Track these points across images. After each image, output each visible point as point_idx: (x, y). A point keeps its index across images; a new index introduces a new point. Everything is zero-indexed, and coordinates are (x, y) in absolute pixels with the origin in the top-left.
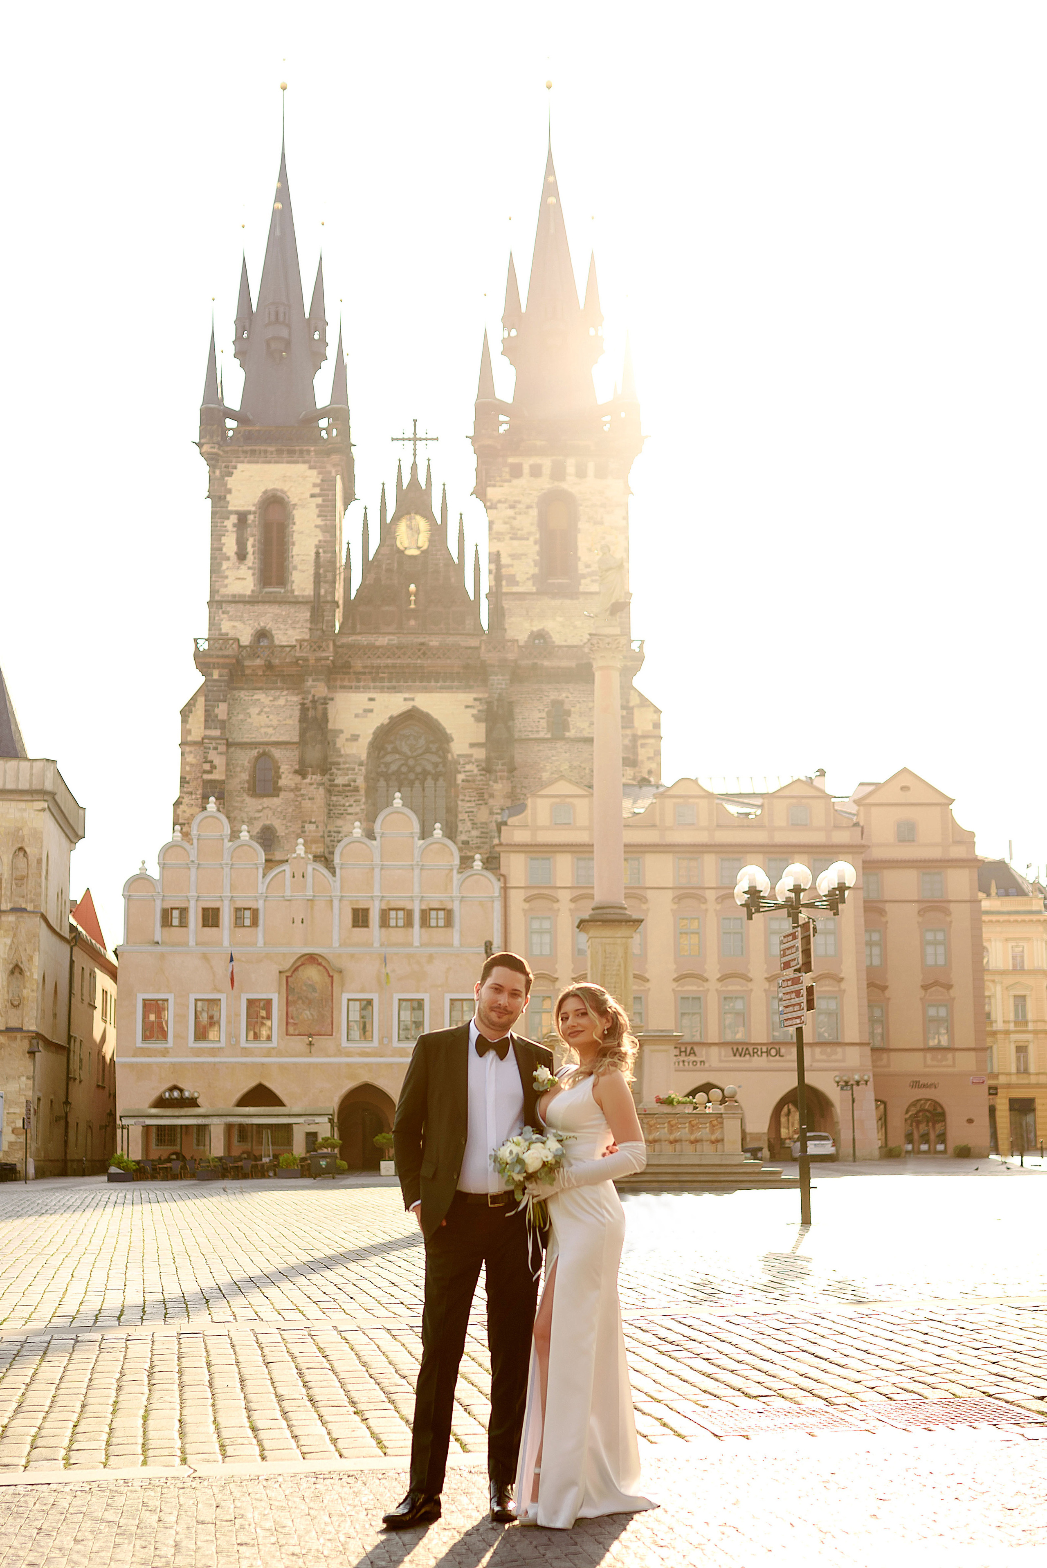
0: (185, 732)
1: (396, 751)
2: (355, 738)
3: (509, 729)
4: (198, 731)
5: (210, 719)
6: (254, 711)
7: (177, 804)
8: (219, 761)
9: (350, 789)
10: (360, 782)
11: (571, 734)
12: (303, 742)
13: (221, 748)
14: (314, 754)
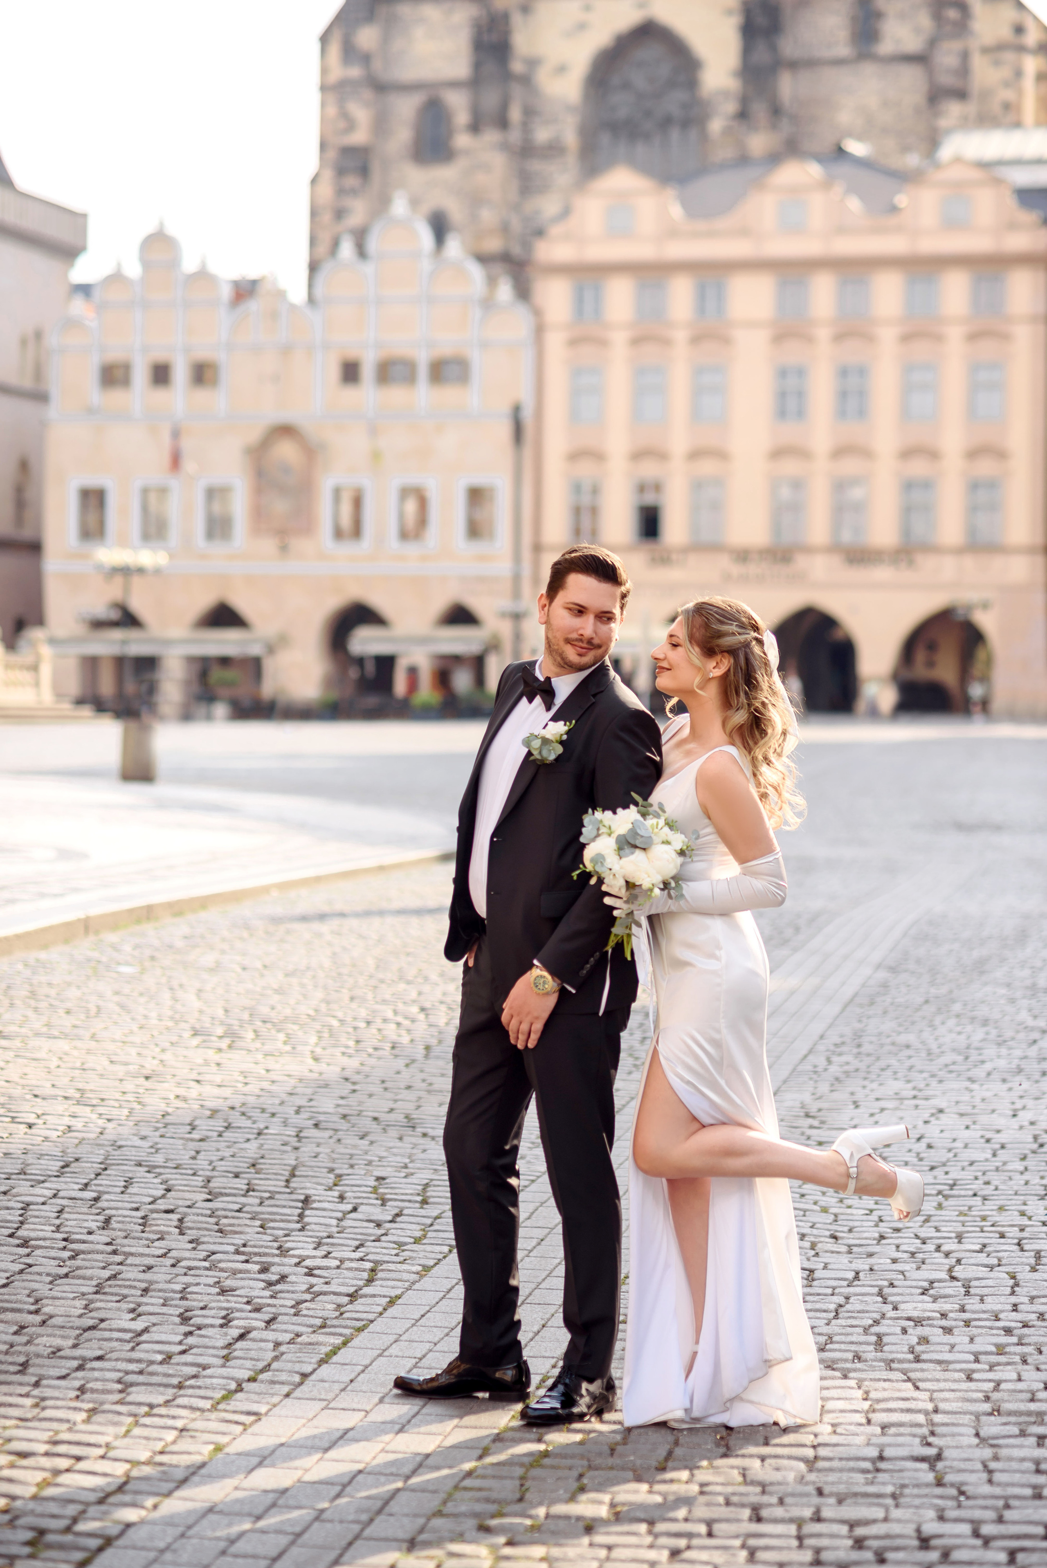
0: (324, 71)
1: (626, 86)
2: (561, 69)
3: (773, 48)
4: (337, 72)
5: (350, 52)
6: (419, 33)
7: (314, 181)
8: (361, 114)
9: (554, 149)
10: (570, 138)
11: (886, 47)
12: (475, 82)
13: (368, 94)
14: (490, 99)
